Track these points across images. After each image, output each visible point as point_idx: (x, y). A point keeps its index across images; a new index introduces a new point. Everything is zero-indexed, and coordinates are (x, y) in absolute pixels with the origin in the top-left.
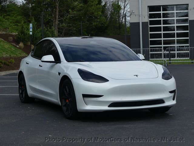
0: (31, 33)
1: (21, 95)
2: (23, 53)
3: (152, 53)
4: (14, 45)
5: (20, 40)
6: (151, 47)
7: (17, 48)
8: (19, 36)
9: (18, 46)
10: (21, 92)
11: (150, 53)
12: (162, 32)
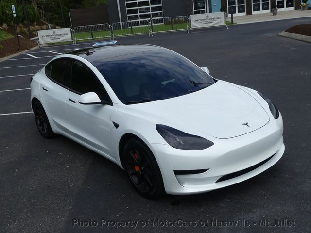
1: (41, 128)
10: (39, 123)
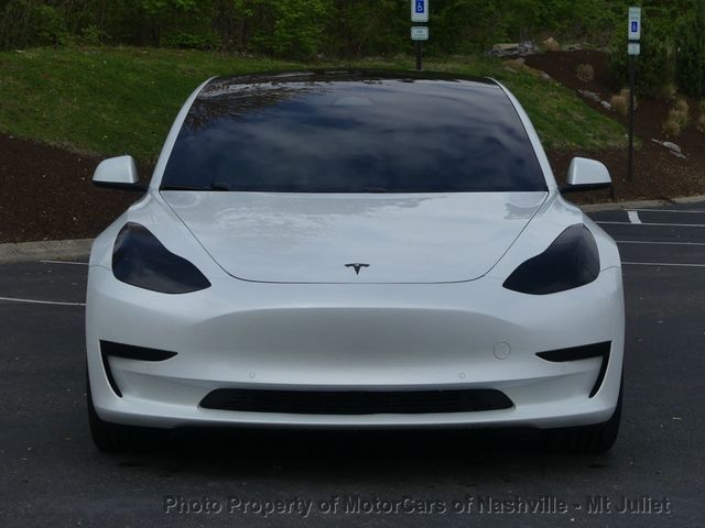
0: (634, 49)
2: (623, 133)
4: (588, 101)
5: (624, 76)
7: (603, 110)
8: (622, 59)
9: (606, 104)
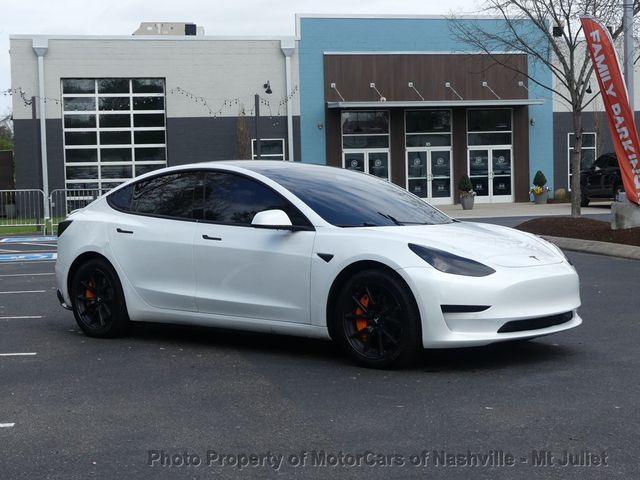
3: (72, 198)
6: (69, 185)
11: (68, 198)
12: (99, 147)
